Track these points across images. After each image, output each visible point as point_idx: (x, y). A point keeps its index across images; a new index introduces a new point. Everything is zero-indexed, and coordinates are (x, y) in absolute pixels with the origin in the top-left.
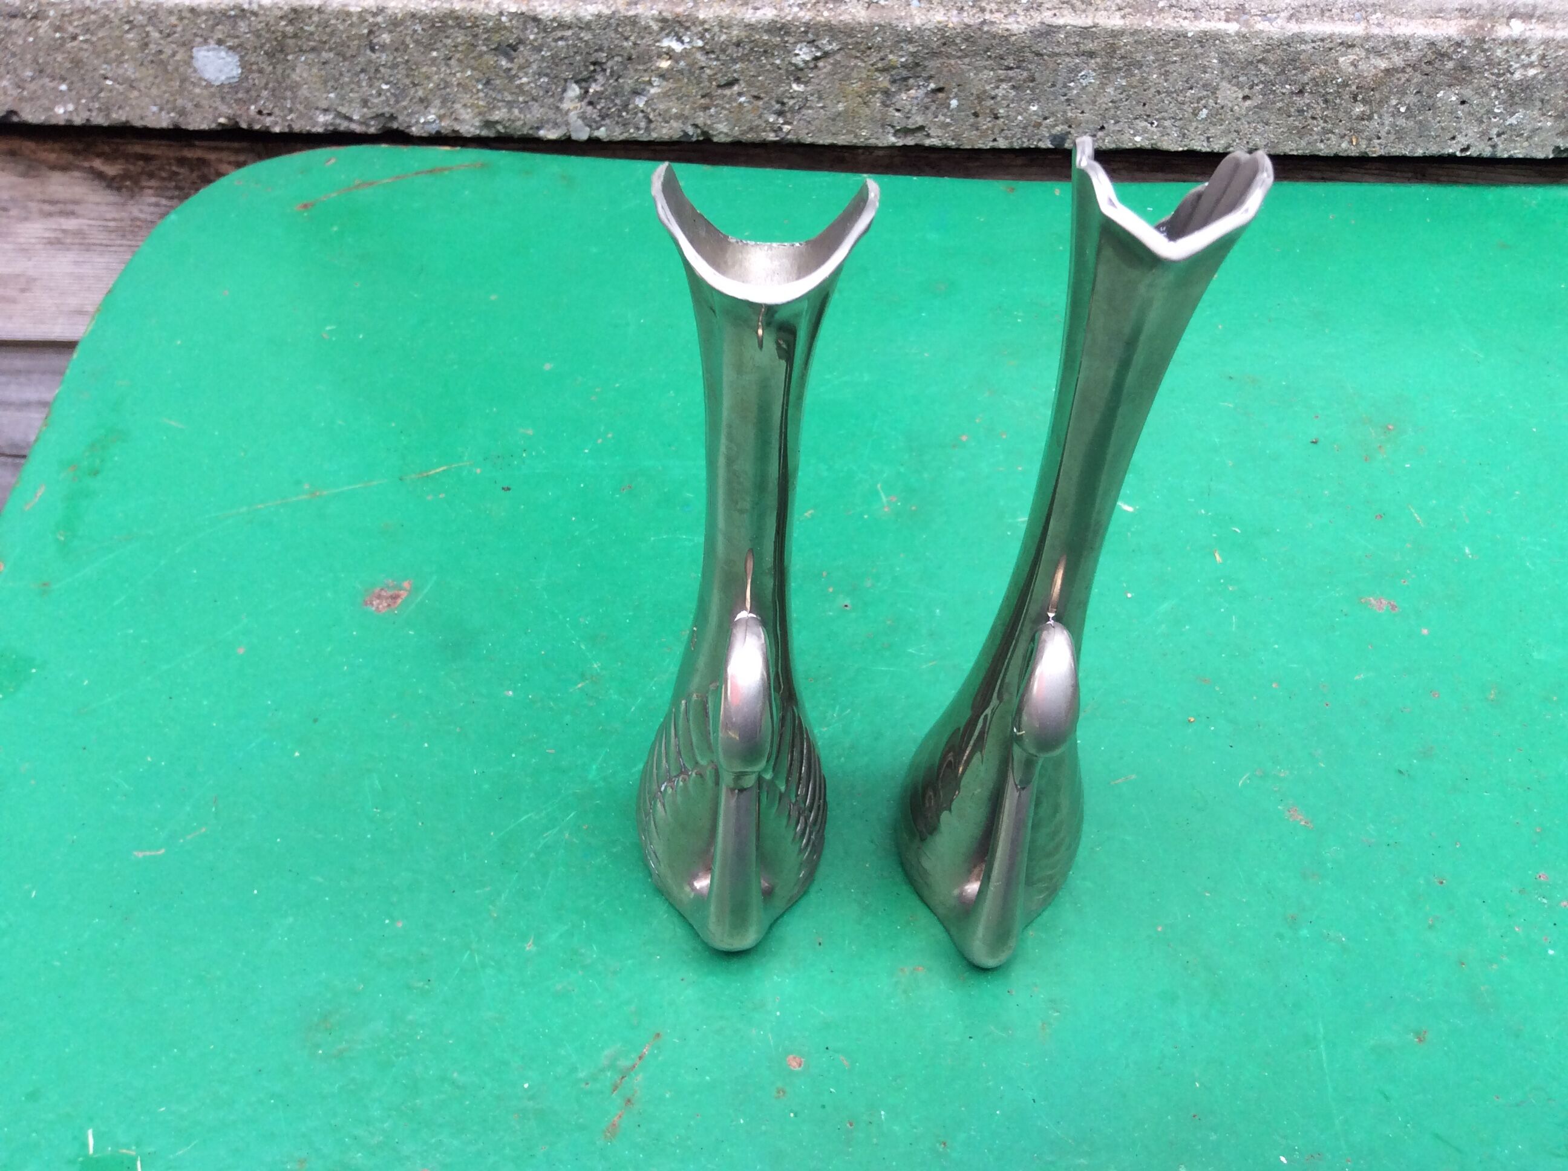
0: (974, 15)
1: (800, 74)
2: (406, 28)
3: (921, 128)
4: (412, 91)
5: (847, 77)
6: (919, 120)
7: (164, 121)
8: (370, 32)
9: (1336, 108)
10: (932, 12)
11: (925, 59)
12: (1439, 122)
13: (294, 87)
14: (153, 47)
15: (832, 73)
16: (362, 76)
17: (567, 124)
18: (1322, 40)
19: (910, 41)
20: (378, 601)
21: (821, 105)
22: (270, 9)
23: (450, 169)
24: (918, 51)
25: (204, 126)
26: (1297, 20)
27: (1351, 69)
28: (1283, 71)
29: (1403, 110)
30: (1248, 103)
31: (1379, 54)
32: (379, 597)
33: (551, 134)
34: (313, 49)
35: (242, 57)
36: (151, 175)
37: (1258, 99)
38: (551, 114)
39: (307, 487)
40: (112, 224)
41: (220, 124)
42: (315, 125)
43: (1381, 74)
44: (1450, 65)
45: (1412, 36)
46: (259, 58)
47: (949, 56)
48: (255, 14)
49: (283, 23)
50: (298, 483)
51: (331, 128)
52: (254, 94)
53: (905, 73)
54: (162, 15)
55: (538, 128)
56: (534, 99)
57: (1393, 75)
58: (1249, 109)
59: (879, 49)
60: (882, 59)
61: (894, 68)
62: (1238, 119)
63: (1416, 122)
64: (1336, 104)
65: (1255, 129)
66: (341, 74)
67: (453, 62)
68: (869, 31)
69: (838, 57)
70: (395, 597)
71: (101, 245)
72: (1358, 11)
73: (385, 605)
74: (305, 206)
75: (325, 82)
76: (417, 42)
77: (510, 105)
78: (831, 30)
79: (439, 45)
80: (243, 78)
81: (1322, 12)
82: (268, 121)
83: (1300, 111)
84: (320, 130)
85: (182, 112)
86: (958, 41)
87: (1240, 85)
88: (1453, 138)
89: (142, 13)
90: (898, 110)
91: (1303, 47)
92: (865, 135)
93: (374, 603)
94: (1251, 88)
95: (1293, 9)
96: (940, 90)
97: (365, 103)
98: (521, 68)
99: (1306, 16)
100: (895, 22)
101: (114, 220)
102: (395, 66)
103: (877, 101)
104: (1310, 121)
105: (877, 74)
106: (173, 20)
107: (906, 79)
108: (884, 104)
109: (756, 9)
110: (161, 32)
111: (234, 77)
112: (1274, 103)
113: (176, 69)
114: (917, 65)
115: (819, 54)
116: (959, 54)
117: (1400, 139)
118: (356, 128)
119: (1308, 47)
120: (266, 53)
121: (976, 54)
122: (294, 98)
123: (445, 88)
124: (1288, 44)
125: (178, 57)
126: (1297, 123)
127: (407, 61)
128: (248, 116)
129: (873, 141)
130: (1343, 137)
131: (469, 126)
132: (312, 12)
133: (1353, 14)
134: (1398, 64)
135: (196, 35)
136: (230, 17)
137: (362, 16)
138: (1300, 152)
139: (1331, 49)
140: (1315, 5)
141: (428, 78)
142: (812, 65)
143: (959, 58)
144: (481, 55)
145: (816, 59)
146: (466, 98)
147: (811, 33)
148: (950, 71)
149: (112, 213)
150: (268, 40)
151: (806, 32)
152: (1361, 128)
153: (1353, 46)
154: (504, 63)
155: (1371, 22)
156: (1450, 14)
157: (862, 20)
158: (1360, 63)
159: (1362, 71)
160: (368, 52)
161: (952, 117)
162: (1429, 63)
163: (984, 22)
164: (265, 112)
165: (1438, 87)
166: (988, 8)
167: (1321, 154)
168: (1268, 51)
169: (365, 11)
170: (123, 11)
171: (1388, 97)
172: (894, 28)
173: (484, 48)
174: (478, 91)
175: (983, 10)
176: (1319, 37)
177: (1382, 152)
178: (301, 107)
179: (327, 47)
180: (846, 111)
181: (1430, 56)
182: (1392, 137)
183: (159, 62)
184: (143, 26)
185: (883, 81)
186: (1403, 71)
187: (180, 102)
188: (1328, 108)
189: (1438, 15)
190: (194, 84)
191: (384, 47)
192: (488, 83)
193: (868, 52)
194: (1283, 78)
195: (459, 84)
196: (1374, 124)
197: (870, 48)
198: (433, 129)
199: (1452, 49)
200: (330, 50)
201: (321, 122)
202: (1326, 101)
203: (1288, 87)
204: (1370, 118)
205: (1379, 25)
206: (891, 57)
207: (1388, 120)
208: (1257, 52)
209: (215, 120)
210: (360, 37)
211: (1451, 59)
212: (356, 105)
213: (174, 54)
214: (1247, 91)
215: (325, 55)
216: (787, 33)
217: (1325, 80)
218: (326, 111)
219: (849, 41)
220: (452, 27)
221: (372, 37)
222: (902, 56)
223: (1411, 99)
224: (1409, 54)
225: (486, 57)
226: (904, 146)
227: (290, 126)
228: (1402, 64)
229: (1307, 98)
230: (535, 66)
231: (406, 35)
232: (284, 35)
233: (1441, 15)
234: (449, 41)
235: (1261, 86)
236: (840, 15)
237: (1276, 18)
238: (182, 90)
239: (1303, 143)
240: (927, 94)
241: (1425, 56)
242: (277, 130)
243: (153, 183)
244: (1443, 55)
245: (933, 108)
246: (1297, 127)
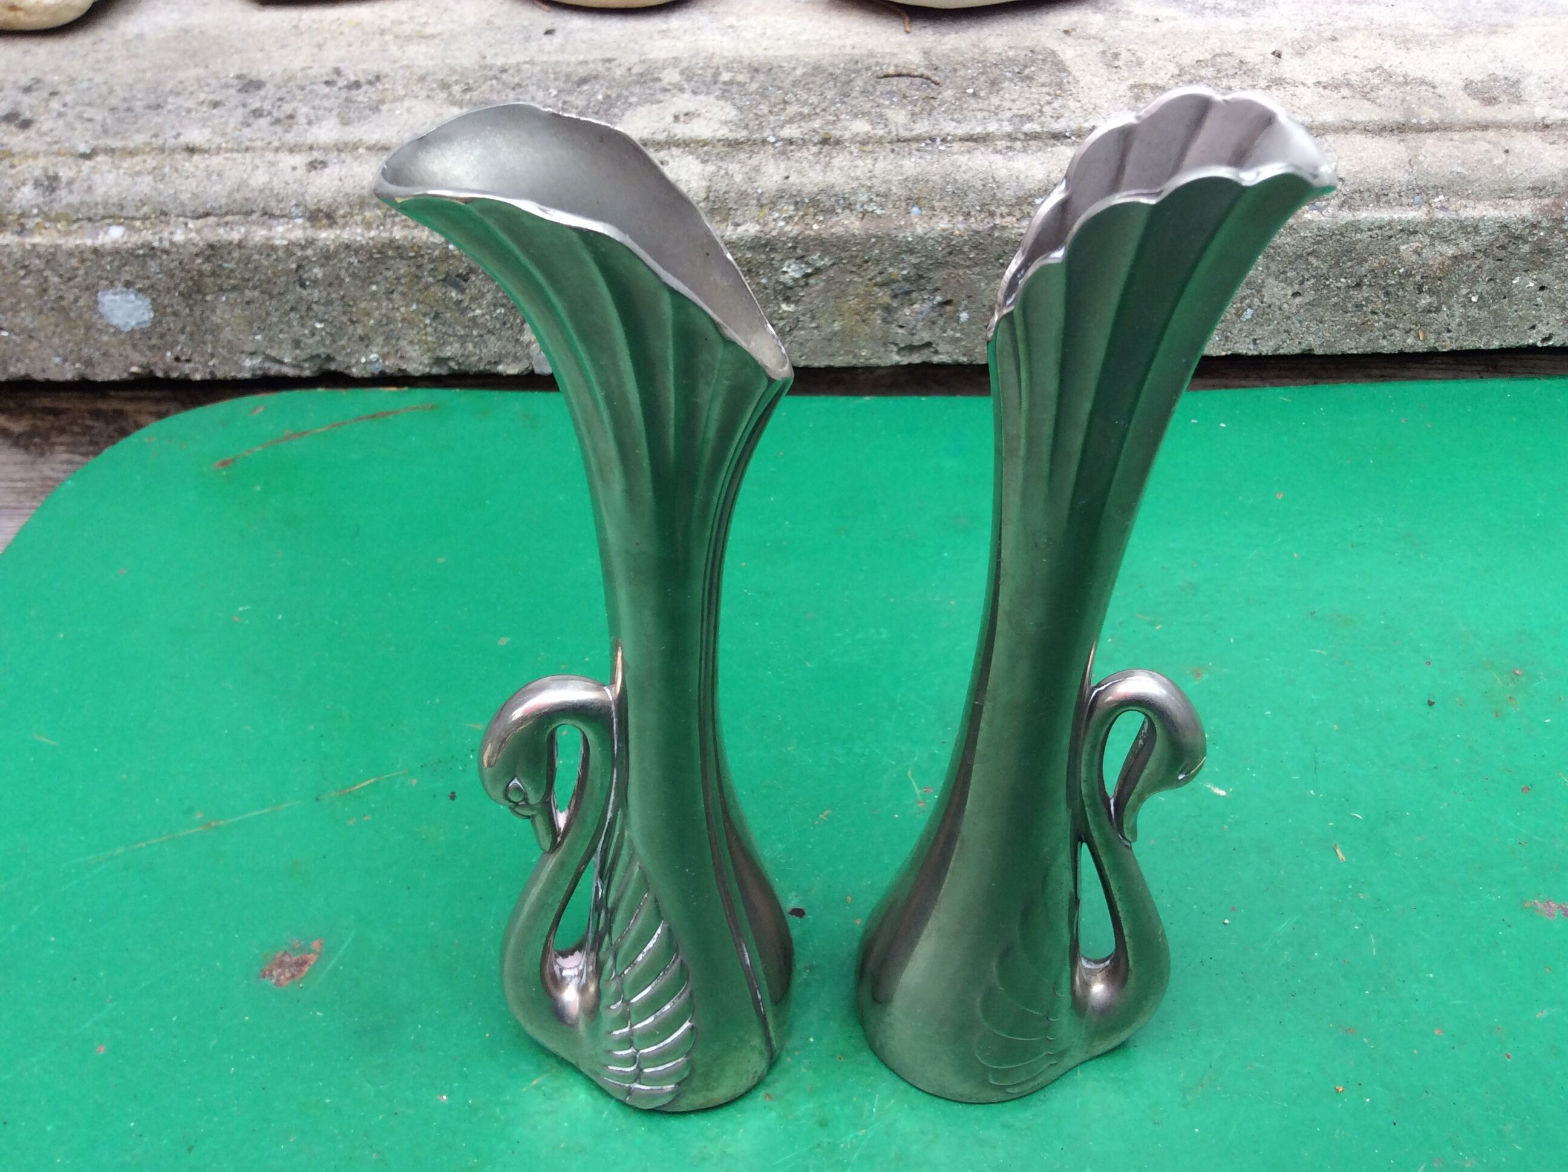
0: (982, 221)
1: (789, 293)
2: (341, 261)
3: (928, 345)
4: (350, 329)
5: (843, 294)
6: (926, 336)
7: (69, 373)
8: (299, 267)
9: (1399, 301)
10: (934, 220)
11: (929, 270)
12: (1516, 311)
13: (216, 330)
14: (52, 293)
15: (825, 291)
16: (292, 315)
17: (529, 357)
18: (1380, 228)
19: (911, 251)
20: (279, 970)
21: (813, 325)
22: (184, 246)
23: (395, 413)
24: (921, 262)
25: (115, 377)
26: (1349, 207)
27: (1414, 258)
28: (1337, 263)
29: (1474, 299)
30: (1298, 300)
31: (1446, 240)
32: (281, 964)
33: (512, 369)
34: (234, 288)
35: (153, 300)
36: (62, 431)
37: (1310, 296)
38: (510, 347)
39: (199, 817)
40: (20, 485)
41: (133, 373)
42: (241, 369)
43: (1448, 262)
44: (1526, 248)
45: (1482, 219)
46: (174, 300)
47: (956, 266)
48: (167, 252)
49: (199, 261)
50: (190, 811)
51: (260, 373)
52: (168, 338)
53: (907, 287)
54: (61, 257)
55: (496, 363)
56: (490, 332)
57: (1463, 263)
58: (1300, 306)
59: (878, 262)
60: (881, 273)
61: (894, 281)
62: (1288, 318)
63: (1490, 312)
64: (1398, 296)
65: (1308, 327)
66: (268, 314)
67: (395, 296)
68: (866, 242)
69: (832, 273)
70: (302, 963)
71: (8, 508)
72: (1418, 194)
73: (288, 975)
74: (225, 464)
75: (250, 323)
76: (353, 276)
77: (463, 340)
78: (822, 244)
79: (379, 278)
80: (156, 323)
81: (1378, 197)
82: (187, 368)
83: (1358, 306)
84: (247, 375)
85: (89, 363)
86: (966, 249)
87: (1289, 282)
88: (1533, 327)
89: (39, 257)
90: (901, 327)
91: (1359, 236)
92: (865, 355)
93: (274, 973)
94: (1302, 283)
95: (1345, 195)
96: (948, 302)
97: (297, 344)
98: (473, 299)
99: (1359, 202)
100: (894, 233)
101: (23, 480)
102: (329, 303)
103: (877, 317)
104: (1370, 316)
105: (876, 289)
106: (74, 262)
107: (908, 293)
108: (885, 321)
109: (737, 225)
110: (61, 276)
111: (145, 322)
112: (1329, 298)
113: (80, 316)
114: (921, 277)
115: (809, 271)
116: (968, 263)
117: (1472, 331)
118: (289, 371)
119: (1365, 236)
120: (181, 294)
121: (987, 262)
122: (216, 341)
123: (387, 324)
124: (1341, 234)
125: (81, 303)
126: (1355, 319)
127: (343, 297)
128: (164, 364)
129: (874, 361)
130: (1408, 332)
131: (417, 364)
132: (232, 247)
133: (1413, 198)
134: (1467, 250)
135: (100, 278)
136: (138, 256)
137: (289, 249)
138: (1360, 351)
139: (1390, 237)
140: (1368, 190)
141: (369, 314)
142: (802, 283)
143: (968, 267)
144: (427, 287)
145: (807, 276)
146: (412, 334)
147: (799, 249)
148: (958, 282)
149: (19, 473)
150: (183, 279)
151: (794, 248)
152: (1429, 321)
153: (1416, 232)
154: (454, 294)
155: (1433, 205)
156: (1522, 193)
157: (856, 232)
158: (1424, 251)
159: (1427, 259)
160: (298, 288)
161: (962, 331)
162: (1503, 247)
163: (995, 227)
164: (183, 358)
165: (1513, 273)
166: (998, 211)
167: (1384, 351)
168: (1319, 243)
169: (291, 243)
170: (18, 255)
171: (1458, 287)
172: (893, 240)
173: (430, 279)
174: (426, 326)
175: (992, 214)
176: (1377, 224)
177: (1454, 346)
178: (224, 352)
179: (250, 284)
180: (843, 330)
181: (1503, 240)
182: (1464, 330)
183: (60, 309)
184: (40, 271)
185: (883, 296)
186: (1473, 257)
187: (85, 351)
188: (1389, 301)
189: (1508, 195)
190: (100, 331)
191: (315, 282)
192: (437, 316)
193: (865, 266)
194: (1337, 271)
195: (404, 320)
196: (1443, 317)
197: (867, 262)
198: (376, 369)
199: (1527, 230)
200: (255, 288)
201: (248, 366)
202: (1387, 294)
203: (1343, 280)
204: (1438, 310)
205: (1443, 208)
206: (891, 270)
207: (1458, 311)
208: (1307, 244)
209: (126, 370)
210: (288, 272)
211: (1526, 242)
212: (288, 346)
213: (76, 300)
214: (1297, 288)
215: (249, 294)
216: (772, 250)
217: (1386, 271)
218: (253, 354)
219: (843, 255)
220: (392, 258)
221: (301, 272)
222: (904, 269)
223: (1483, 287)
224: (1478, 238)
225: (433, 289)
226: (910, 365)
227: (212, 373)
228: (1472, 250)
229: (1365, 292)
230: (489, 297)
231: (340, 268)
232: (201, 274)
233: (1512, 195)
234: (390, 273)
235: (1313, 281)
236: (832, 227)
237: (1326, 206)
238: (87, 338)
239: (1364, 340)
240: (933, 308)
241: (1497, 239)
242: (198, 377)
243: (64, 439)
244: (1517, 238)
245: (941, 322)
246: (1356, 324)
